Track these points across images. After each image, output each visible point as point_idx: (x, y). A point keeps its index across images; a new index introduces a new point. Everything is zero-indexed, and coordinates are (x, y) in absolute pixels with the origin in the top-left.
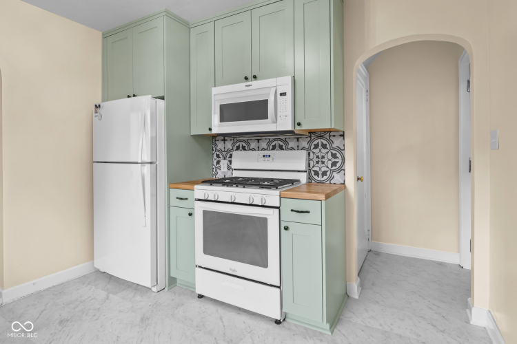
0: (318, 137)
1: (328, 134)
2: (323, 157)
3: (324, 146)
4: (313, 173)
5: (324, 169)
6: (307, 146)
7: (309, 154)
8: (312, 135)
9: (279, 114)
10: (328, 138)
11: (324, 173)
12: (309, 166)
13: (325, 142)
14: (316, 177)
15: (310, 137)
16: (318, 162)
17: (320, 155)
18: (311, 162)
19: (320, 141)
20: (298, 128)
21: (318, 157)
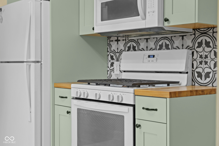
0: (202, 33)
1: (211, 31)
2: (206, 57)
3: (208, 44)
4: (196, 75)
5: (207, 70)
6: (191, 45)
7: (193, 53)
8: (197, 32)
9: (148, 10)
10: (211, 34)
11: (207, 75)
12: (193, 67)
13: (208, 40)
14: (199, 79)
15: (195, 34)
16: (201, 63)
17: (204, 54)
18: (195, 63)
19: (204, 38)
20: (166, 24)
21: (201, 57)
